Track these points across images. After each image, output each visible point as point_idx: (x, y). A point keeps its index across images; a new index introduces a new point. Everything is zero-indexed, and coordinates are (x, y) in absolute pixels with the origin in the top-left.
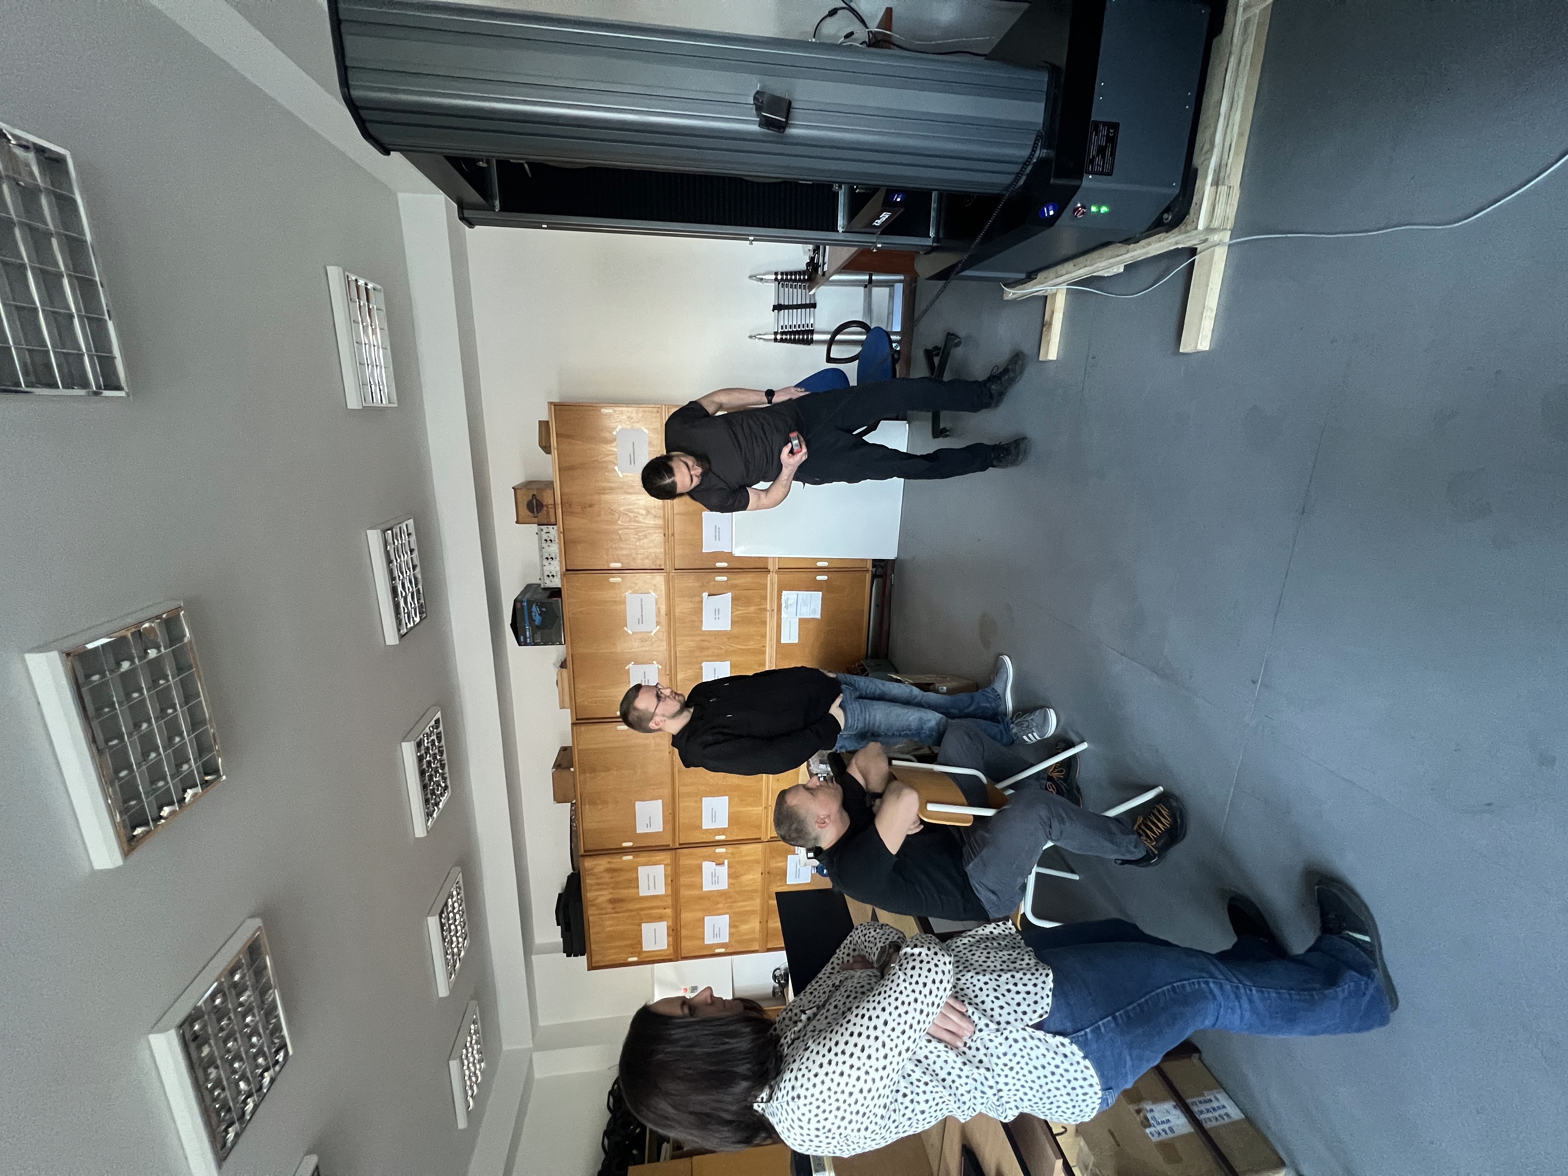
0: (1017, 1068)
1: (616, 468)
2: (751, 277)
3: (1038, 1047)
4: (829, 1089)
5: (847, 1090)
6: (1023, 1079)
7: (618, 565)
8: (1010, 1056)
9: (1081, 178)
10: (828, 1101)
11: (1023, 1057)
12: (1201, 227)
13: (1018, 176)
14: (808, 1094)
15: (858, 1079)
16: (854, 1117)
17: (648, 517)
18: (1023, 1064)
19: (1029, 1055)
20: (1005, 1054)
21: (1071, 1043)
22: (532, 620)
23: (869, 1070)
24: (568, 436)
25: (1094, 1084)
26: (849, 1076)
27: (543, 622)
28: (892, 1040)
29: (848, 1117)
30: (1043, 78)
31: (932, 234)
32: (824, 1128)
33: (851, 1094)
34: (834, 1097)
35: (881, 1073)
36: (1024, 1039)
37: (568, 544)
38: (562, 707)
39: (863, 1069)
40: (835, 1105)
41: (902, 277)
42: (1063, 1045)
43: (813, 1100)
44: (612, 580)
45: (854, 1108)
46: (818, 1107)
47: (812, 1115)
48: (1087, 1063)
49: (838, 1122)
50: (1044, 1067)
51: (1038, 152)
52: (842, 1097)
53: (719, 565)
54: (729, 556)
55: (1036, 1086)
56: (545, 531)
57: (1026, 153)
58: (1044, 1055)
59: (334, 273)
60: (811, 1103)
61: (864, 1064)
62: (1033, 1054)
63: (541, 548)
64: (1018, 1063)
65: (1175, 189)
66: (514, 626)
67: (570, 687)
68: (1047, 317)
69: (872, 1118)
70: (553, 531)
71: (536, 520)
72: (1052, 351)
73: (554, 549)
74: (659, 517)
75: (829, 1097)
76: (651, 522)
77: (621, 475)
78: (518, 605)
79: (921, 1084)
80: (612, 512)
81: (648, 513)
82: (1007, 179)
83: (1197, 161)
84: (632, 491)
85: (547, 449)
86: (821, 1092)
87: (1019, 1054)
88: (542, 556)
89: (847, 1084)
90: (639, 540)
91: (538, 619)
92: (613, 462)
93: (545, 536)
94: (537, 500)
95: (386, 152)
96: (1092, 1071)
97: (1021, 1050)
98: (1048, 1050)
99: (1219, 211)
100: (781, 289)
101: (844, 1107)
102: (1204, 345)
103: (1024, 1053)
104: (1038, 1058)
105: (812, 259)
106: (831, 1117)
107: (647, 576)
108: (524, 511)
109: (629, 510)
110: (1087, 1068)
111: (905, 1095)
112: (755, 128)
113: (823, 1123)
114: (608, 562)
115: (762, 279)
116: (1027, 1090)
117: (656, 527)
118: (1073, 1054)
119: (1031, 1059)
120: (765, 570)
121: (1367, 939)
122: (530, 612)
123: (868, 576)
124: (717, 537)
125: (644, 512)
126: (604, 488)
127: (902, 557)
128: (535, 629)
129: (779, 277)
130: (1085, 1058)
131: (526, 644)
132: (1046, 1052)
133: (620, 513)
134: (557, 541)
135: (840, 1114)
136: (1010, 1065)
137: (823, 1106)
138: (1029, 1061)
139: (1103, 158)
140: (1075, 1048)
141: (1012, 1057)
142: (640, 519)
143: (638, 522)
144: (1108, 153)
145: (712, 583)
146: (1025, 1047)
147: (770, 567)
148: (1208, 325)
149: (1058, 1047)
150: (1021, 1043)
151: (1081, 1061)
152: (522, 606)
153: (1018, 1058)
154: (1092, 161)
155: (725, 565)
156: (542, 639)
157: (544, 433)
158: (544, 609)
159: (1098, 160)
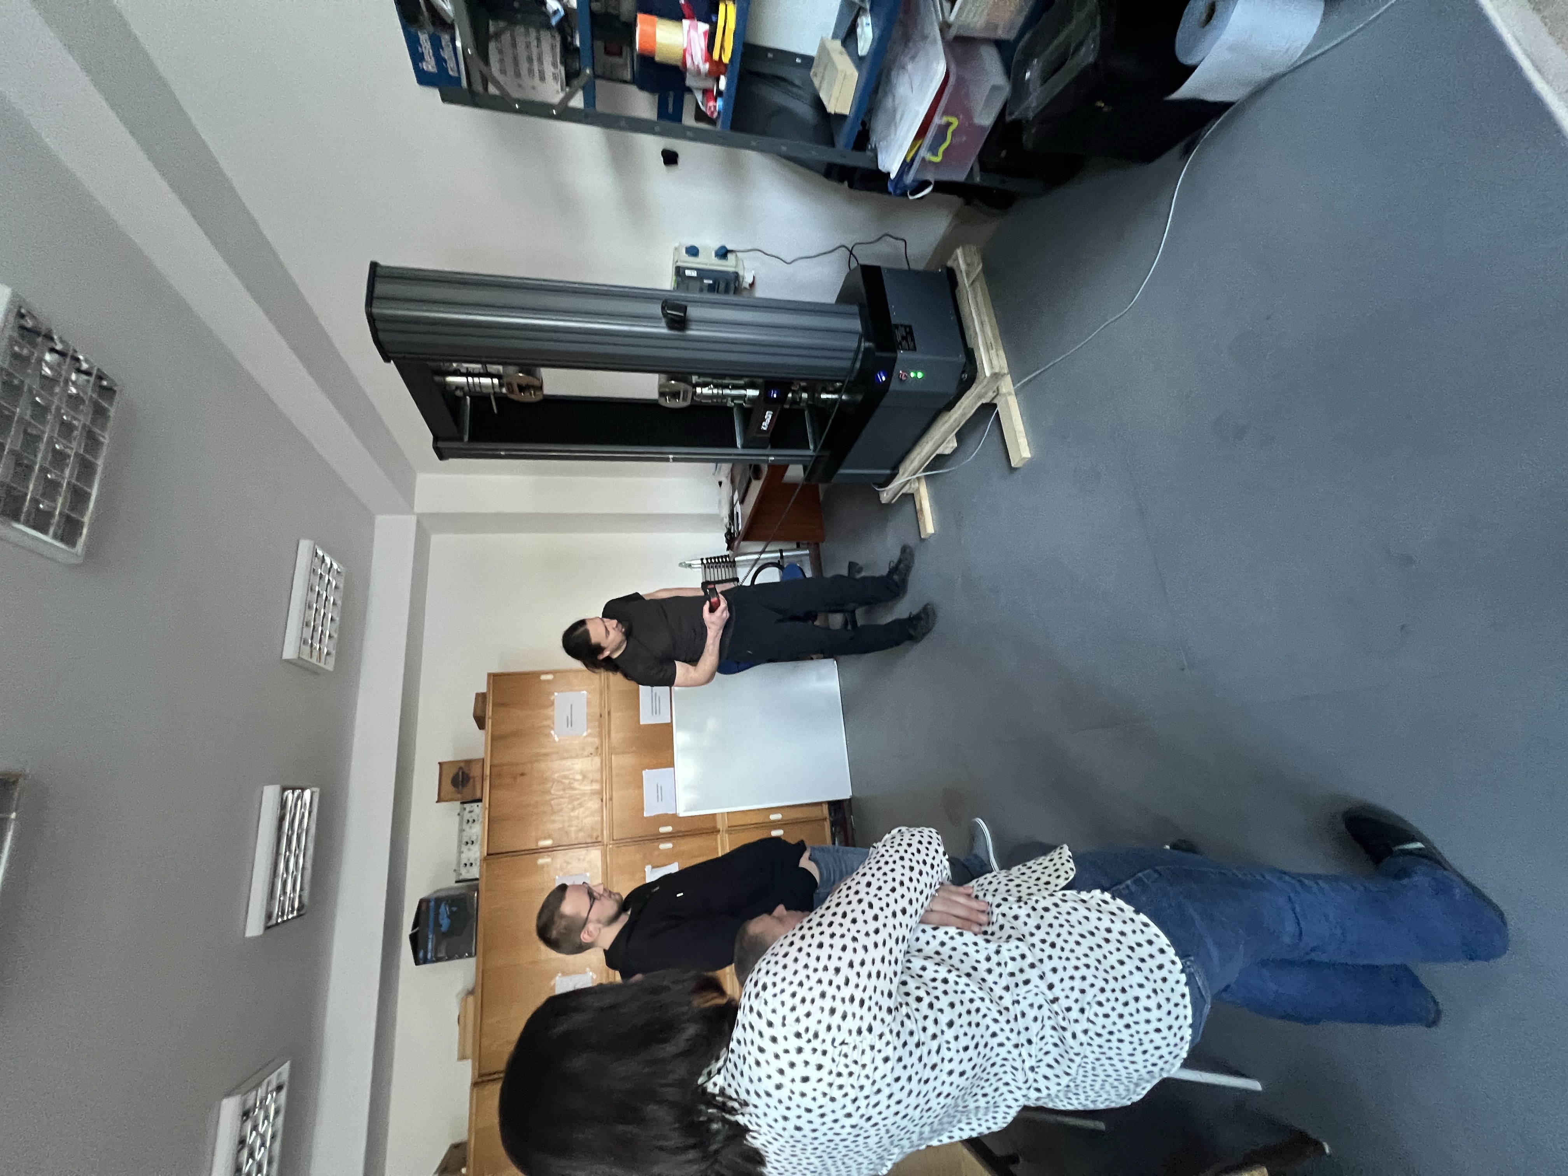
0: (1059, 943)
1: (552, 732)
2: (681, 564)
3: (1075, 909)
4: (806, 966)
5: (832, 966)
6: (1072, 956)
7: (548, 843)
8: (1045, 928)
9: (896, 352)
10: (807, 984)
11: (1061, 926)
12: (988, 374)
13: (855, 360)
15: (844, 948)
16: (849, 1008)
17: (585, 782)
18: (1065, 935)
19: (1068, 921)
20: (1038, 927)
21: (1114, 898)
22: (438, 925)
23: (857, 935)
24: (504, 705)
25: (1166, 948)
26: (831, 946)
27: (451, 925)
29: (840, 1008)
30: (855, 309)
32: (807, 1030)
33: (837, 970)
34: (815, 977)
35: (873, 937)
36: (1056, 905)
37: (493, 823)
38: (462, 1057)
39: (849, 936)
40: (818, 989)
42: (1105, 902)
43: (785, 985)
44: (541, 861)
45: (846, 992)
46: (794, 995)
47: (786, 1010)
48: (1143, 918)
50: (1092, 934)
51: (863, 344)
52: (826, 977)
53: (663, 830)
54: (673, 819)
55: (1092, 962)
56: (468, 809)
57: (855, 345)
58: (1087, 918)
59: (305, 546)
60: (783, 991)
61: (849, 930)
62: (1073, 918)
63: (461, 831)
64: (1059, 935)
65: (961, 358)
66: (414, 938)
67: (475, 1032)
68: (918, 507)
70: (477, 808)
71: (459, 796)
72: (929, 526)
73: (477, 831)
74: (597, 781)
75: (808, 977)
76: (587, 788)
77: (557, 739)
78: (424, 907)
80: (545, 780)
81: (585, 777)
82: (847, 364)
83: (970, 345)
84: (566, 755)
85: (480, 722)
86: (796, 973)
87: (1056, 923)
88: (460, 841)
89: (830, 957)
90: (573, 809)
91: (445, 922)
92: (549, 726)
93: (467, 816)
94: (463, 773)
95: (387, 359)
96: (1154, 929)
97: (1056, 918)
98: (1089, 909)
99: (995, 362)
100: (708, 570)
101: (831, 991)
102: (1026, 453)
103: (1062, 920)
104: (1080, 923)
105: (729, 530)
106: (814, 1009)
107: (582, 852)
108: (448, 787)
109: (565, 777)
110: (1146, 925)
112: (665, 331)
113: (805, 1022)
114: (538, 839)
115: (690, 565)
117: (593, 793)
118: (1122, 910)
119: (1072, 926)
120: (715, 831)
121: (1419, 845)
122: (437, 914)
123: (827, 824)
124: (660, 798)
125: (579, 777)
126: (538, 755)
127: (858, 795)
128: (441, 937)
129: (705, 561)
130: (1137, 912)
131: (425, 961)
132: (1087, 913)
133: (554, 781)
135: (828, 1003)
136: (1050, 939)
137: (801, 993)
138: (1071, 930)
139: (907, 341)
140: (1120, 902)
141: (1049, 930)
142: (576, 785)
143: (574, 789)
144: (909, 339)
145: (656, 853)
146: (1060, 913)
147: (720, 826)
149: (1099, 905)
150: (1054, 911)
151: (1134, 916)
152: (428, 907)
153: (1056, 929)
154: (900, 343)
155: (669, 829)
156: (447, 952)
157: (480, 704)
158: (454, 909)
159: (904, 343)
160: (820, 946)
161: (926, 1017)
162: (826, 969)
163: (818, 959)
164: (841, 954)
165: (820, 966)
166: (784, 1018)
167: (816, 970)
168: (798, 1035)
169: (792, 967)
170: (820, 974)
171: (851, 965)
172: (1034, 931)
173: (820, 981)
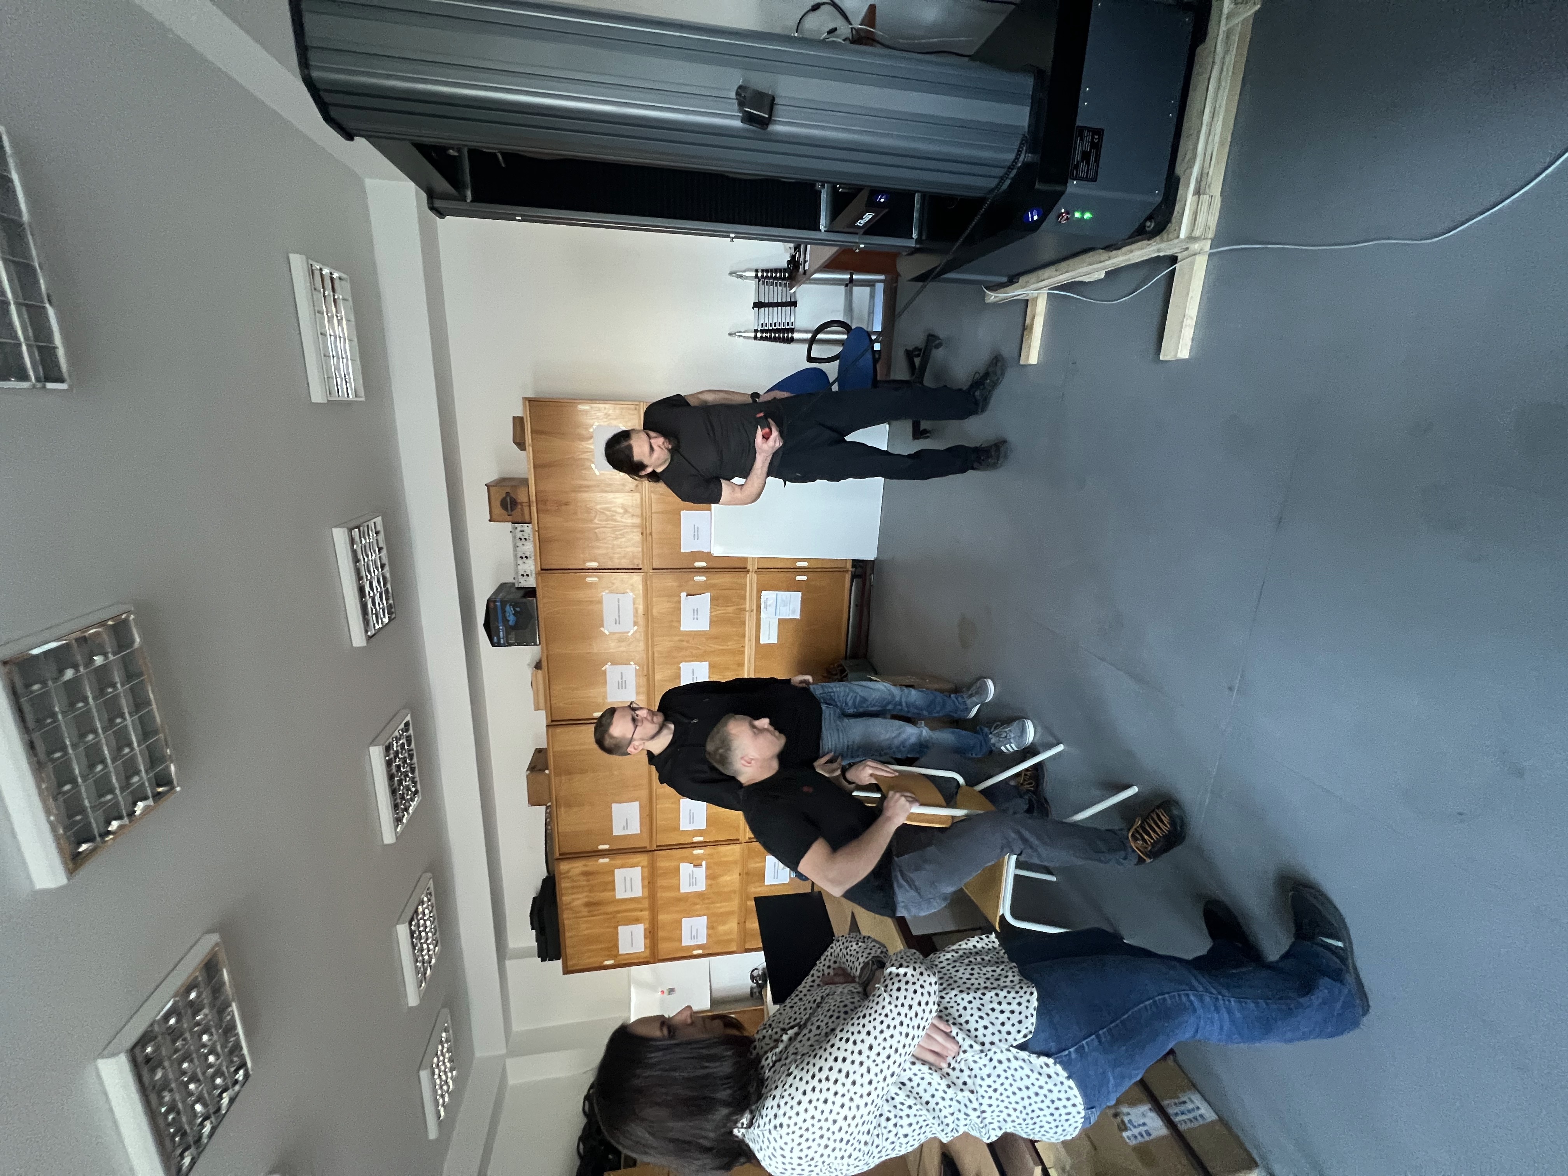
0: (1001, 1089)
1: (593, 466)
2: (731, 274)
3: (1022, 1068)
4: (813, 1117)
5: (831, 1118)
6: (1007, 1100)
7: (594, 565)
8: (994, 1078)
9: (1065, 183)
10: (811, 1130)
11: (1007, 1078)
12: (1183, 234)
13: (1002, 179)
14: (791, 1122)
15: (842, 1106)
16: (838, 1145)
17: (626, 516)
18: (1007, 1086)
19: (1013, 1076)
20: (989, 1076)
21: (1055, 1063)
22: (505, 620)
23: (854, 1097)
24: (542, 433)
25: (1078, 1104)
26: (834, 1103)
27: (517, 622)
28: (877, 1065)
29: (832, 1145)
30: (1029, 82)
31: (914, 236)
32: (807, 1156)
33: (835, 1122)
34: (818, 1125)
35: (866, 1099)
36: (1009, 1060)
37: (543, 543)
38: (537, 708)
39: (848, 1096)
40: (819, 1133)
41: (882, 277)
42: (1047, 1065)
43: (796, 1128)
44: (588, 579)
45: (838, 1136)
46: (801, 1136)
47: (795, 1145)
48: (1071, 1083)
49: (821, 1150)
50: (1028, 1088)
51: (1023, 156)
52: (825, 1125)
53: (697, 564)
54: (707, 556)
55: (1019, 1107)
56: (519, 529)
57: (1011, 156)
58: (1028, 1077)
59: (297, 262)
60: (794, 1132)
61: (848, 1091)
62: (1018, 1075)
63: (516, 547)
64: (1002, 1084)
65: (1157, 197)
66: (487, 626)
67: (545, 691)
68: (1028, 321)
69: (856, 1144)
70: (528, 529)
71: (509, 518)
72: (1033, 355)
73: (529, 548)
74: (637, 516)
75: (813, 1125)
76: (629, 521)
77: (597, 473)
78: (492, 605)
79: (904, 1107)
80: (589, 510)
81: (626, 511)
82: (993, 183)
83: (1179, 170)
84: (607, 489)
85: (521, 444)
86: (805, 1121)
87: (1003, 1075)
88: (515, 556)
89: (831, 1111)
90: (616, 538)
91: (512, 619)
92: (588, 459)
93: (519, 535)
94: (511, 498)
95: (350, 137)
96: (1076, 1091)
97: (1005, 1071)
98: (1032, 1071)
99: (1201, 219)
100: (762, 287)
101: (827, 1134)
102: (1184, 353)
103: (1009, 1074)
104: (1022, 1079)
105: (793, 257)
106: (814, 1146)
107: (625, 576)
108: (498, 510)
109: (608, 509)
110: (1070, 1088)
111: (888, 1119)
112: (737, 123)
113: (806, 1152)
114: (584, 562)
115: (741, 276)
116: (1011, 1111)
117: (634, 526)
118: (1057, 1074)
119: (1015, 1080)
120: (744, 570)
121: (1340, 944)
122: (504, 612)
123: (848, 577)
124: (696, 536)
125: (621, 511)
126: (581, 486)
127: (881, 558)
128: (509, 629)
129: (760, 274)
130: (1068, 1078)
131: (499, 645)
132: (1030, 1073)
133: (597, 511)
134: (532, 539)
135: (824, 1142)
136: (994, 1086)
137: (807, 1135)
138: (1013, 1083)
139: (1088, 163)
140: (1059, 1068)
141: (996, 1079)
142: (618, 518)
143: (615, 521)
144: (1092, 159)
145: (691, 583)
146: (1009, 1068)
147: (750, 567)
148: (1188, 333)
149: (1042, 1067)
150: (1006, 1064)
151: (1065, 1081)
152: (496, 606)
153: (1002, 1080)
154: (1076, 167)
155: (704, 564)
156: (516, 640)
157: (518, 429)
158: (518, 609)
159: (1083, 165)
160: (826, 1101)
161: (890, 1132)
162: (827, 1120)
163: (822, 1112)
164: (840, 1110)
165: (823, 1118)
166: (792, 1149)
167: (819, 1121)
168: (800, 1158)
169: (803, 1116)
170: (822, 1123)
171: (845, 1118)
172: (985, 1077)
173: (821, 1128)
